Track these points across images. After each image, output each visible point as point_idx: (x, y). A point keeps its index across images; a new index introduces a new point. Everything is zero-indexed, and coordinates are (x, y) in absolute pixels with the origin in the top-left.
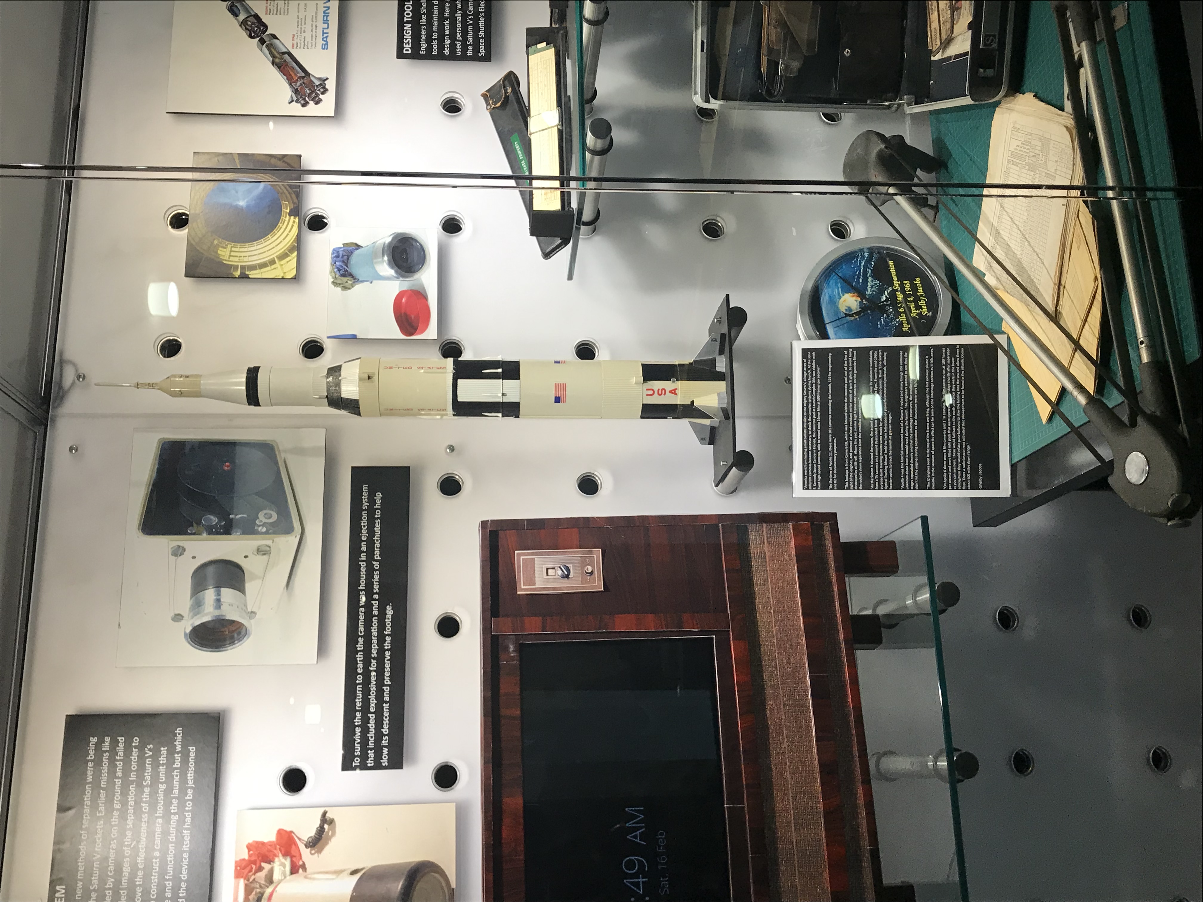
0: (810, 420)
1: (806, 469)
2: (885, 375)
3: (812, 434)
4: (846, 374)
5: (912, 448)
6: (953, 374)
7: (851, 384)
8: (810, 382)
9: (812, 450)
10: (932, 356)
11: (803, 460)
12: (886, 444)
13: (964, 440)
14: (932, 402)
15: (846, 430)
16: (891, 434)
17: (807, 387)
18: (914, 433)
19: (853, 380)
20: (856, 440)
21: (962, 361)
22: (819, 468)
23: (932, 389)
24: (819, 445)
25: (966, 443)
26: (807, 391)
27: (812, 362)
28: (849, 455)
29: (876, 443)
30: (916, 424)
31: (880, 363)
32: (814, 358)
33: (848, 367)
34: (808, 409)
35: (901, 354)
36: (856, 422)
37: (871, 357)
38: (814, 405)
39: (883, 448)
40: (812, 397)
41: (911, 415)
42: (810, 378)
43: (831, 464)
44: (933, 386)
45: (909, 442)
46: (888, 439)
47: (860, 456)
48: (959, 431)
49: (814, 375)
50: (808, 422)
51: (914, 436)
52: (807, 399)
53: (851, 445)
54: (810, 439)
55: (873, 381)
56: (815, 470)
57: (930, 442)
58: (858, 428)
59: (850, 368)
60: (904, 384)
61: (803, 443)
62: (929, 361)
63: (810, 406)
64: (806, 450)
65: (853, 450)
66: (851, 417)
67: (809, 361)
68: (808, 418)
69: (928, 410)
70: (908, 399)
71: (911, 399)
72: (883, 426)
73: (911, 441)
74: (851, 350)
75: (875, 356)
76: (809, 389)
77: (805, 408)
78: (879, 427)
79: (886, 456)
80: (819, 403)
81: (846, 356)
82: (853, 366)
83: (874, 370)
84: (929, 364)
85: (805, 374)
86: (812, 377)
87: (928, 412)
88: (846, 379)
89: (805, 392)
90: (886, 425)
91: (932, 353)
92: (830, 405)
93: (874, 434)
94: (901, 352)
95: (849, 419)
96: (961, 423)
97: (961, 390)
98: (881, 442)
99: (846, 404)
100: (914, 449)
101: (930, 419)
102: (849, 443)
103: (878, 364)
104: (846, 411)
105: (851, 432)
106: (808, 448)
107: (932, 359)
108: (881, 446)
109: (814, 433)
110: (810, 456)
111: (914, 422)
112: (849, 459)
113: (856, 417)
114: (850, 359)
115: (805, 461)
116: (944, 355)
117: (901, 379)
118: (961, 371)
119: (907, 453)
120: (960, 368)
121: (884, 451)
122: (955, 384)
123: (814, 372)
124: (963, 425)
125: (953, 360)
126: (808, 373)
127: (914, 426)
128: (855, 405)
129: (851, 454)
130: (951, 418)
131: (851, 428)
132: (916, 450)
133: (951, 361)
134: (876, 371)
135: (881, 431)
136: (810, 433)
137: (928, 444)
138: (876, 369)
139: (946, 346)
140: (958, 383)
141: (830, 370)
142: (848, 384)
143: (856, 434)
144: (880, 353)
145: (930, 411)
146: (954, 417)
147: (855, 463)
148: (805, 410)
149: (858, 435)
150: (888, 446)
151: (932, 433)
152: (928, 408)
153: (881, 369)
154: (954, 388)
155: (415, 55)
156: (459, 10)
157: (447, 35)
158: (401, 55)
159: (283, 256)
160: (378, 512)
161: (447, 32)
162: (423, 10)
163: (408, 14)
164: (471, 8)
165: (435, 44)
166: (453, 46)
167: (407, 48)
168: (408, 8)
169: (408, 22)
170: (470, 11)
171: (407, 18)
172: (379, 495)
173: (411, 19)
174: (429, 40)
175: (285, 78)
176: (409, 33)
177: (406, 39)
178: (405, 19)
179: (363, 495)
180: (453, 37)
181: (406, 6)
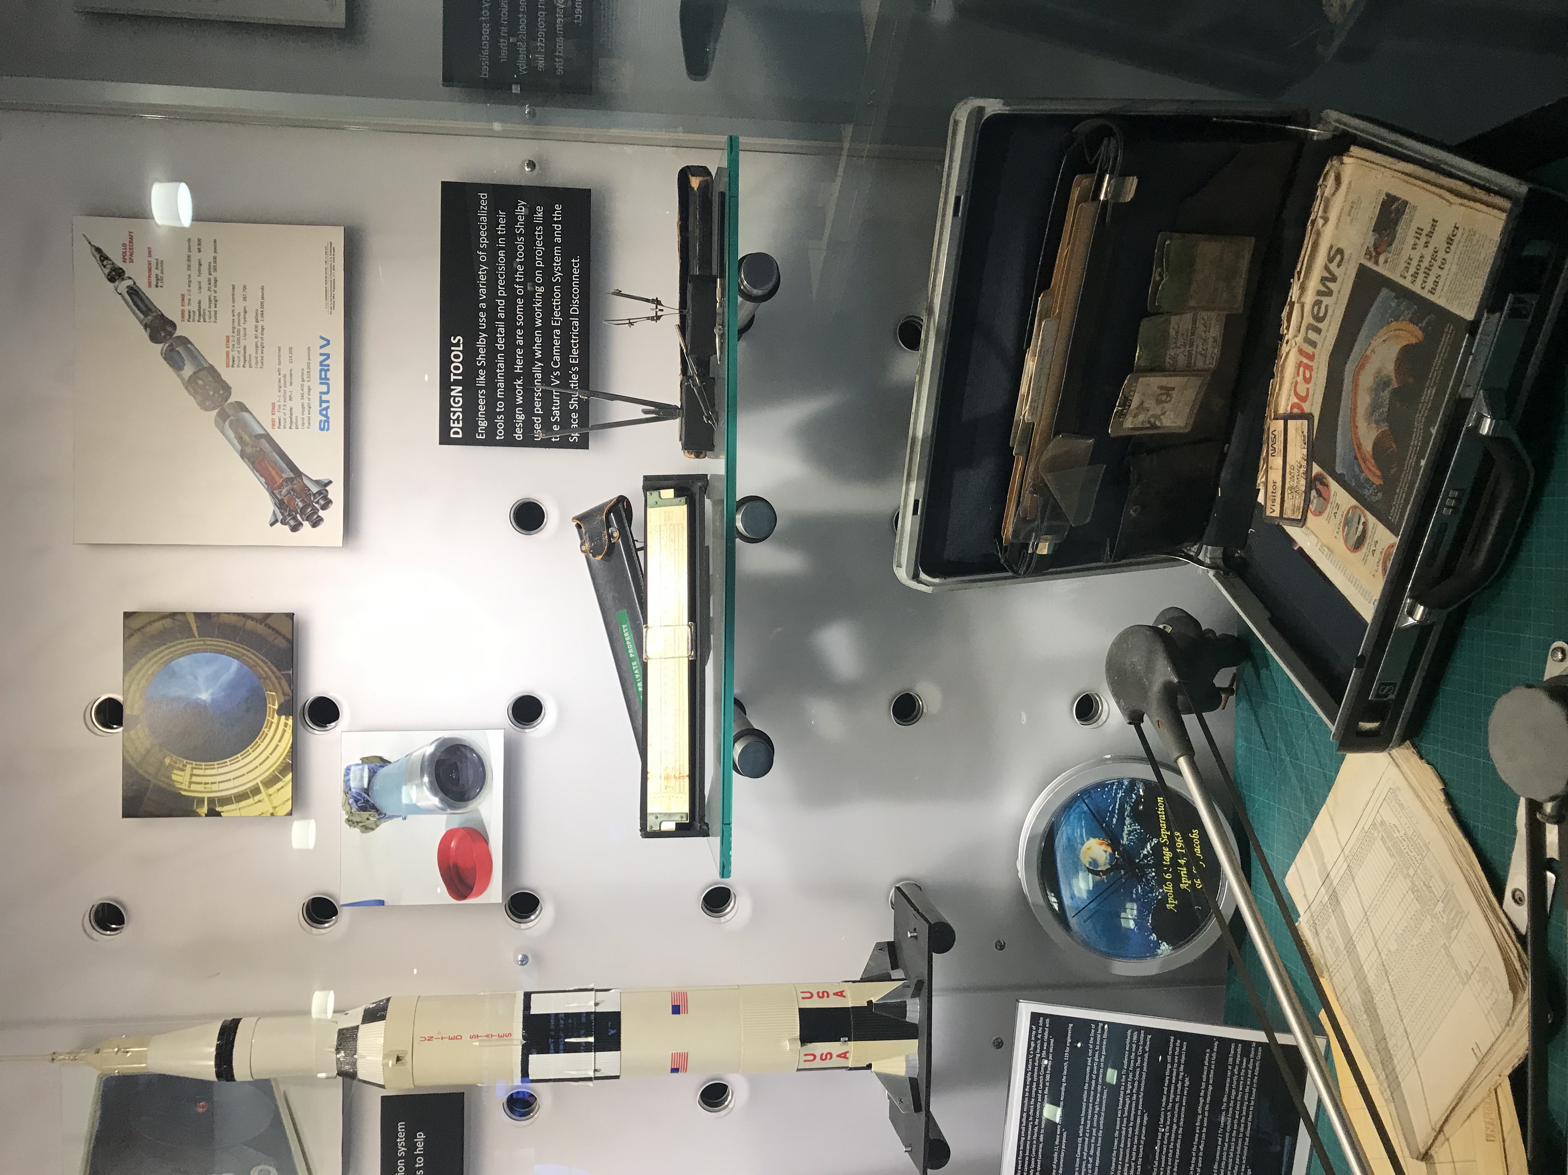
0: (1032, 1103)
1: (1020, 1162)
2: (1145, 1064)
3: (1034, 1121)
4: (1090, 1054)
5: (1170, 1160)
6: (1242, 1078)
7: (1095, 1068)
8: (1038, 1055)
9: (1032, 1140)
10: (1215, 1050)
11: (1018, 1150)
12: (1135, 1149)
13: (1244, 1162)
14: (1207, 1108)
15: (1082, 1123)
16: (1143, 1138)
17: (1034, 1061)
18: (1175, 1142)
19: (1099, 1062)
20: (1094, 1138)
21: (1258, 1064)
22: (1039, 1164)
23: (1209, 1093)
24: (1042, 1136)
25: (1246, 1166)
26: (1033, 1066)
27: (1044, 1031)
28: (1082, 1155)
29: (1122, 1145)
30: (1180, 1131)
31: (1141, 1048)
32: (1047, 1026)
33: (1095, 1044)
34: (1031, 1089)
35: (1172, 1040)
36: (1096, 1116)
37: (1129, 1038)
38: (1041, 1086)
39: (1131, 1154)
40: (1039, 1076)
41: (1175, 1120)
42: (1038, 1051)
43: (1056, 1161)
44: (1210, 1088)
45: (1168, 1152)
46: (1139, 1144)
47: (1098, 1158)
48: (1239, 1150)
49: (1045, 1048)
50: (1029, 1105)
51: (1175, 1146)
52: (1032, 1077)
53: (1086, 1143)
54: (1030, 1126)
55: (1127, 1069)
56: (1033, 1166)
57: (1197, 1157)
58: (1098, 1124)
59: (1097, 1048)
60: (1170, 1080)
61: (1020, 1130)
62: (1211, 1056)
63: (1034, 1086)
64: (1023, 1139)
65: (1089, 1149)
66: (1091, 1108)
67: (1041, 1029)
68: (1030, 1100)
69: (1200, 1117)
70: (1174, 1099)
71: (1177, 1099)
72: (1134, 1127)
73: (1171, 1151)
74: (1101, 1024)
75: (1135, 1038)
76: (1036, 1064)
77: (1028, 1087)
78: (1127, 1127)
79: (1133, 1164)
80: (1047, 1084)
81: (1093, 1031)
82: (1101, 1045)
83: (1130, 1054)
84: (1210, 1060)
85: (1033, 1045)
86: (1042, 1050)
87: (1199, 1120)
88: (1089, 1060)
89: (1030, 1067)
90: (1138, 1127)
91: (1216, 1047)
92: (1063, 1089)
93: (1120, 1134)
94: (1172, 1038)
95: (1087, 1111)
96: (1244, 1140)
97: (1249, 1101)
98: (1129, 1146)
99: (1086, 1092)
100: (1173, 1162)
101: (1201, 1130)
102: (1084, 1141)
103: (1137, 1048)
104: (1085, 1100)
105: (1088, 1126)
106: (1026, 1136)
107: (1214, 1055)
108: (1128, 1151)
109: (1037, 1120)
110: (1028, 1147)
111: (1178, 1129)
112: (1081, 1160)
113: (1097, 1109)
114: (1099, 1036)
115: (1021, 1152)
116: (1232, 1052)
117: (1167, 1073)
118: (1253, 1076)
119: (1163, 1166)
120: (1253, 1072)
121: (1131, 1157)
122: (1243, 1091)
123: (1045, 1045)
124: (1246, 1143)
125: (1245, 1061)
126: (1036, 1044)
127: (1177, 1134)
128: (1098, 1095)
129: (1085, 1154)
130: (1231, 1132)
131: (1089, 1122)
132: (1176, 1164)
133: (1241, 1062)
134: (1133, 1057)
135: (1130, 1132)
136: (1031, 1118)
137: (1194, 1159)
138: (1133, 1054)
139: (1237, 1042)
140: (1247, 1090)
141: (1068, 1045)
142: (1092, 1066)
143: (1094, 1130)
144: (1142, 1035)
145: (1202, 1121)
146: (1235, 1132)
147: (1090, 1166)
148: (1027, 1090)
149: (1097, 1132)
150: (1138, 1153)
151: (1201, 1147)
152: (1199, 1114)
153: (1140, 1056)
154: (1240, 1096)
155: (469, 439)
156: (538, 360)
157: (519, 406)
158: (445, 439)
159: (271, 781)
160: (420, 1160)
161: (519, 401)
162: (481, 360)
163: (457, 368)
164: (557, 358)
165: (500, 420)
166: (528, 426)
167: (456, 427)
168: (457, 357)
169: (457, 383)
170: (556, 363)
171: (455, 375)
172: (421, 1135)
173: (461, 378)
174: (491, 415)
175: (263, 480)
176: (459, 401)
177: (455, 412)
178: (453, 377)
179: (398, 1137)
180: (528, 409)
181: (453, 354)
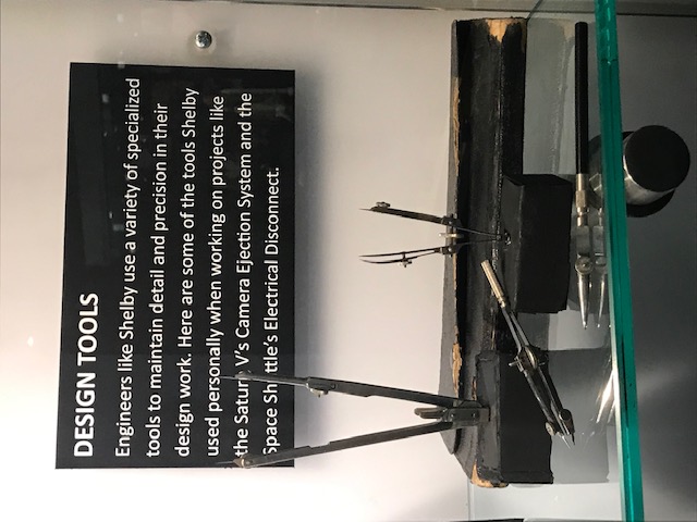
155: (104, 457)
156: (216, 327)
157: (185, 400)
158: (65, 459)
161: (185, 392)
162: (127, 330)
163: (88, 344)
164: (245, 322)
165: (154, 424)
166: (199, 430)
168: (88, 326)
169: (87, 367)
170: (243, 331)
171: (84, 355)
173: (93, 359)
176: (89, 397)
177: (82, 415)
178: (81, 359)
181: (82, 321)
